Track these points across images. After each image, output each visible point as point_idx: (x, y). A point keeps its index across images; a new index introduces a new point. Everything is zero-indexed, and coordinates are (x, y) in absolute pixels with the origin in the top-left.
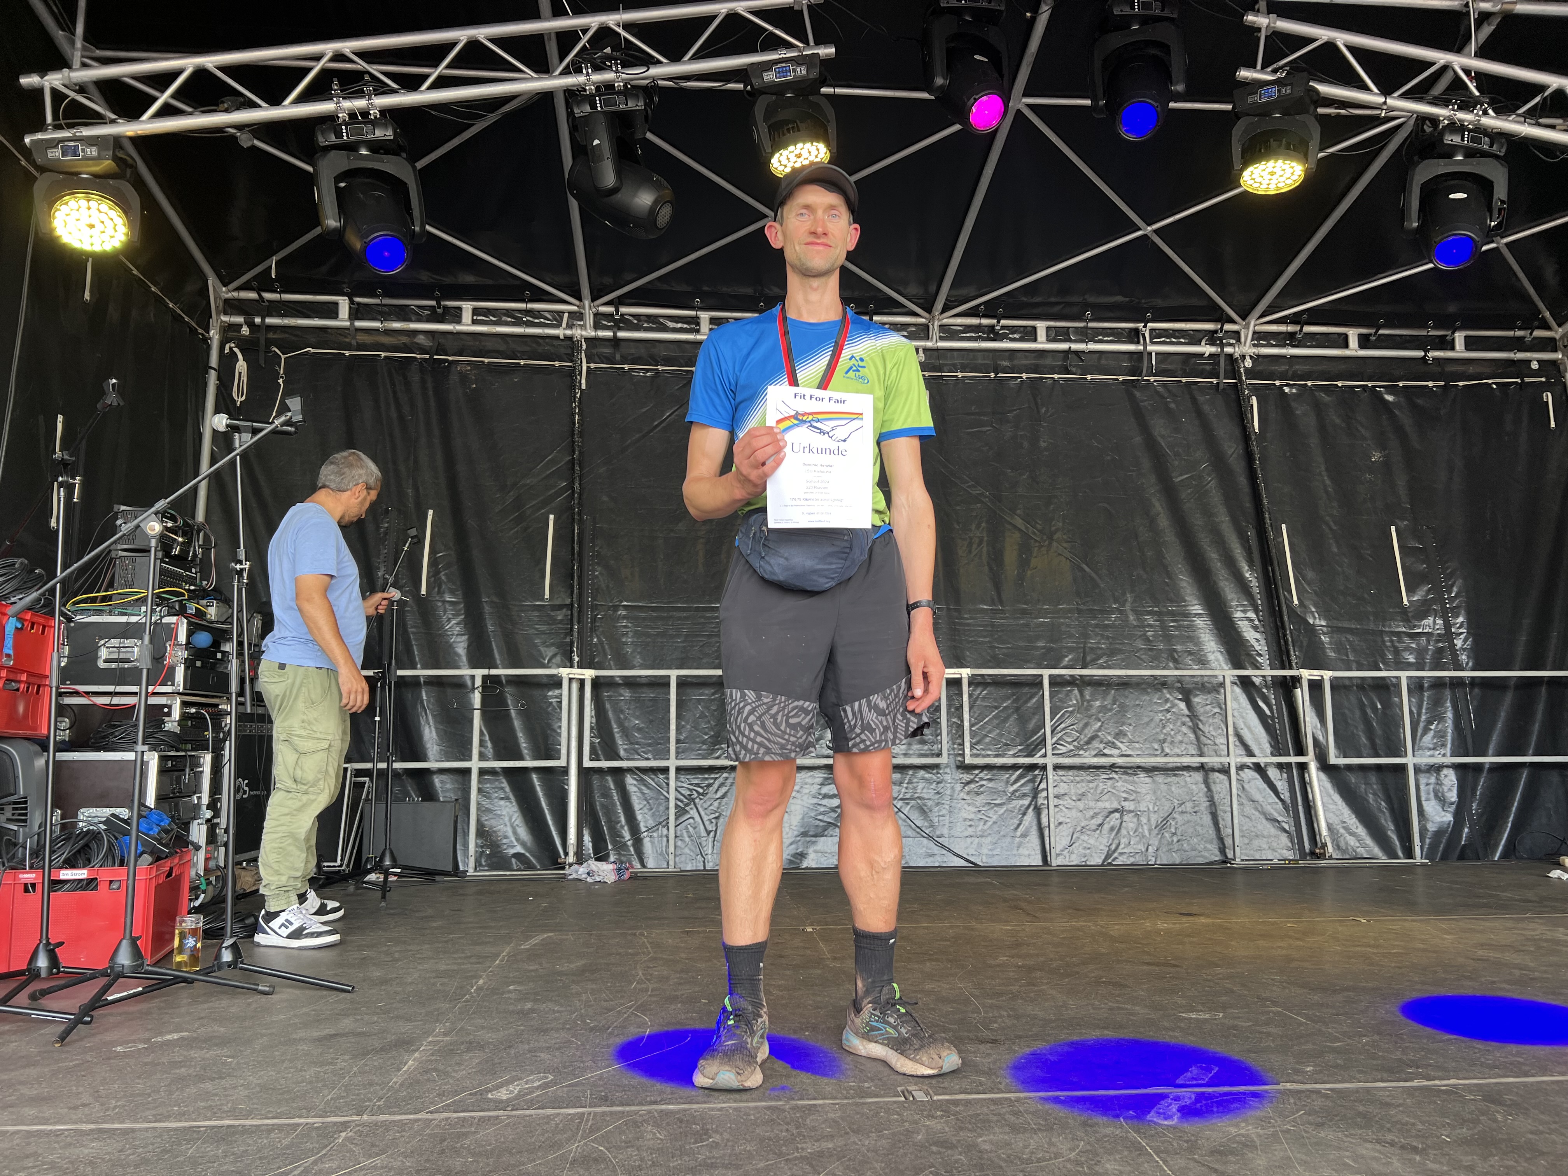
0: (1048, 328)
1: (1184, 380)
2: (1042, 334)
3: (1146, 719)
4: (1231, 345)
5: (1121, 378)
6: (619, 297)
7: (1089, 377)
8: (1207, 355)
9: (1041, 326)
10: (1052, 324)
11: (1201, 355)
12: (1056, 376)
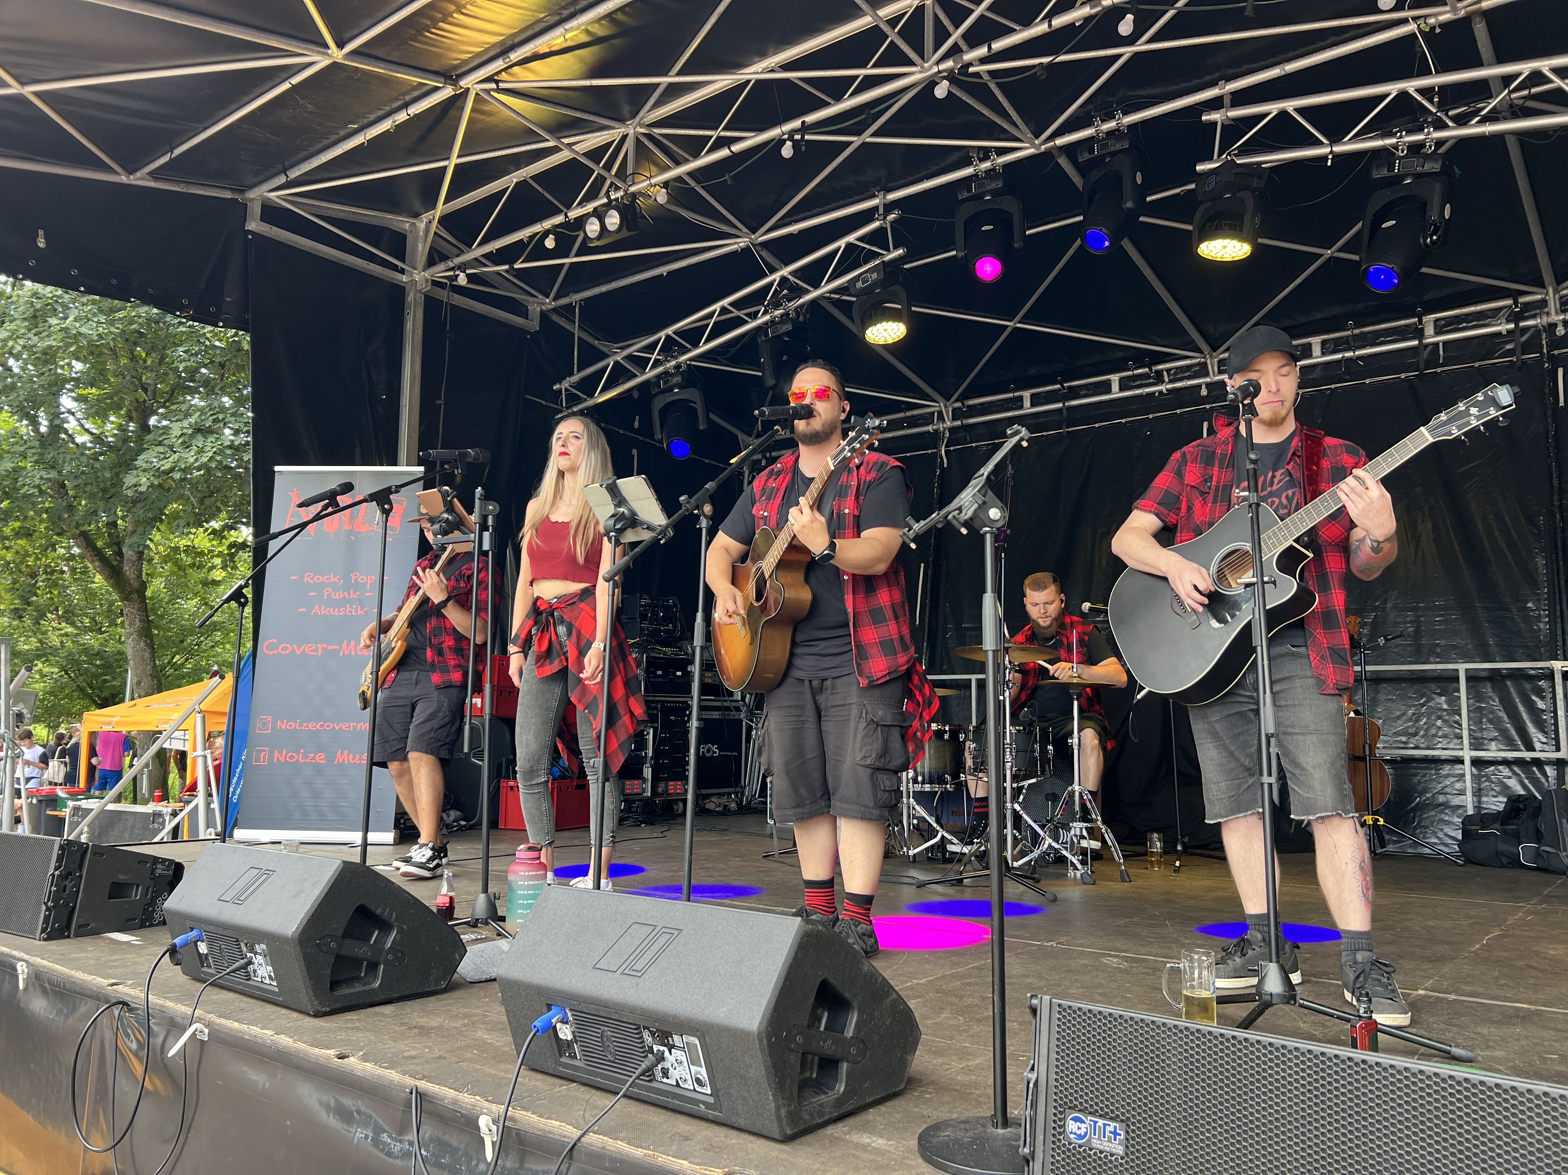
0: (1324, 343)
1: (1477, 365)
2: (1317, 350)
3: (1398, 713)
4: (1534, 317)
5: (1403, 376)
6: (961, 394)
7: (1367, 381)
8: (1504, 332)
9: (1316, 341)
10: (1325, 337)
11: (1498, 334)
12: (1333, 386)
